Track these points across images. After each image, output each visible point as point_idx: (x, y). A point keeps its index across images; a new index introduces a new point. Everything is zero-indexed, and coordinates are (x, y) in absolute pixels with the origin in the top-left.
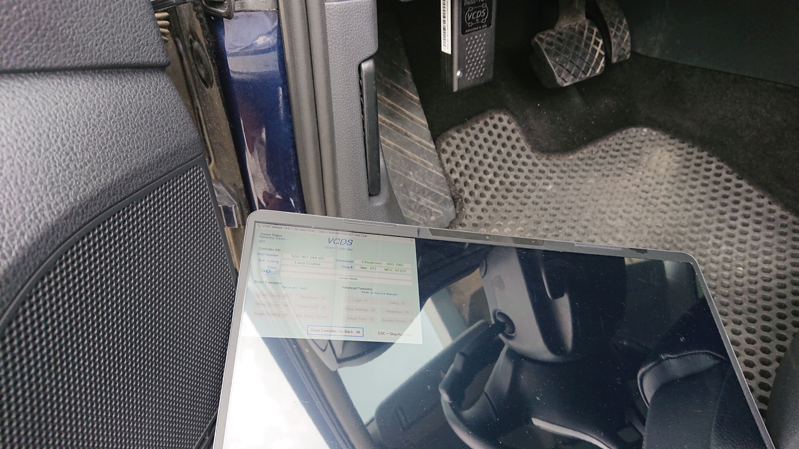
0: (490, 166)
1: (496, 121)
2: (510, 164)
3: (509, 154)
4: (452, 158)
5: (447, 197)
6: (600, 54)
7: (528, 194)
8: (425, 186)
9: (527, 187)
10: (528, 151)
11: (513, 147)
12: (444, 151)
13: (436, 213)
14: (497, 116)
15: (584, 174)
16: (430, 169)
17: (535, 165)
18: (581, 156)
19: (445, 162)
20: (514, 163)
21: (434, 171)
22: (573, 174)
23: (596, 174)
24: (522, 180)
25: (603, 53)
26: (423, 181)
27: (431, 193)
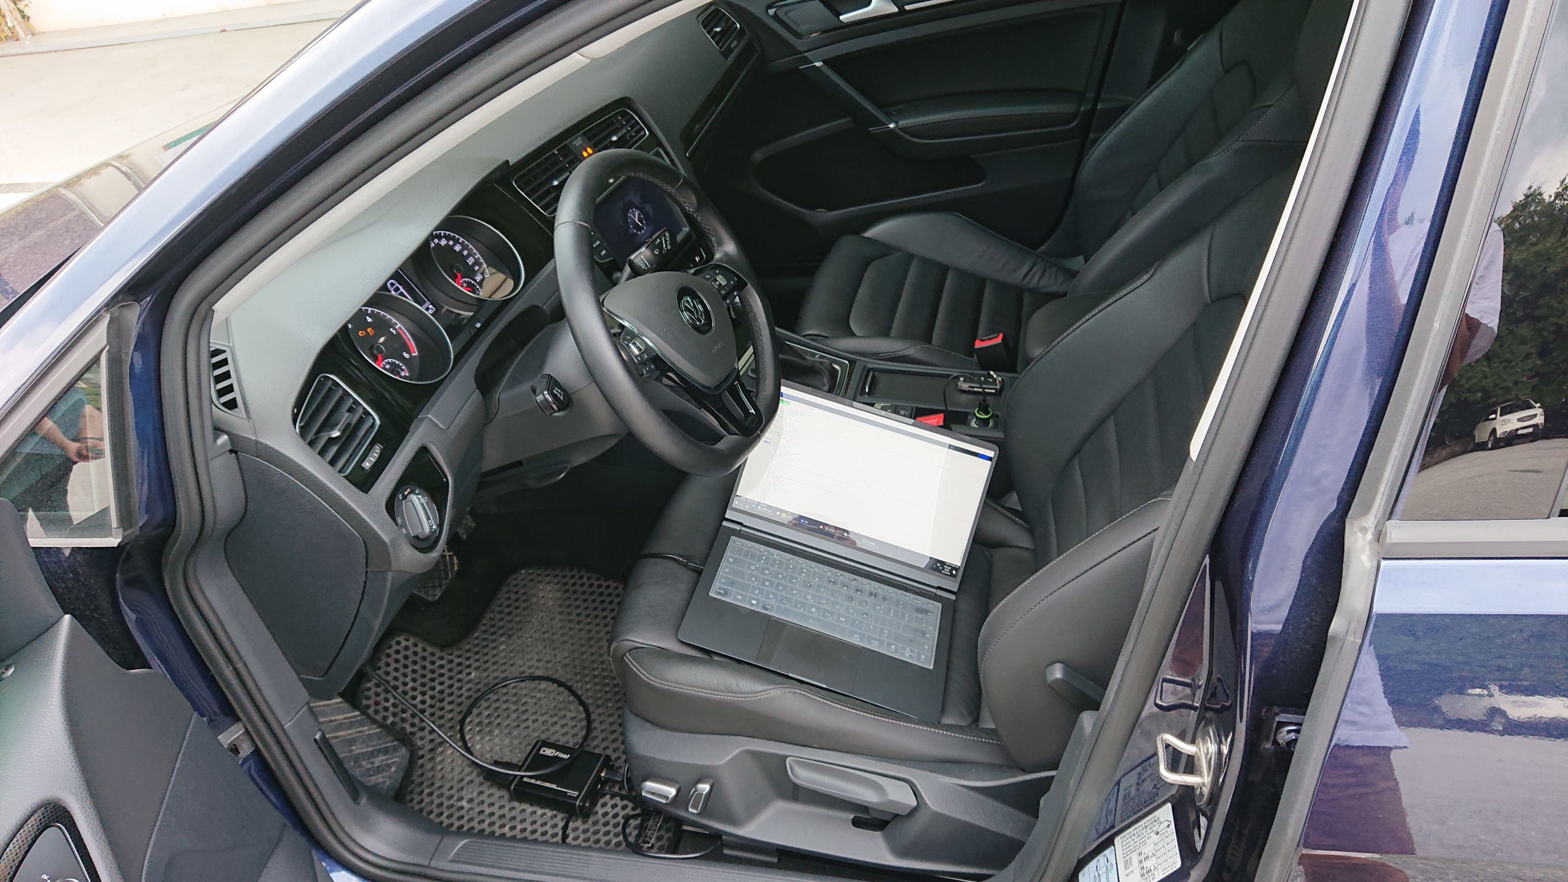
0: (414, 689)
1: (395, 647)
2: (430, 676)
3: (424, 668)
4: (379, 708)
5: (395, 743)
6: (449, 556)
7: (459, 693)
8: (371, 749)
9: (455, 687)
10: (439, 654)
11: (424, 658)
12: (368, 707)
13: (393, 763)
14: (393, 643)
15: (494, 645)
16: (367, 733)
17: (451, 662)
18: (483, 628)
19: (373, 715)
20: (433, 672)
21: (371, 732)
22: (485, 651)
23: (503, 639)
24: (447, 683)
25: (451, 553)
26: (368, 746)
27: (379, 751)
